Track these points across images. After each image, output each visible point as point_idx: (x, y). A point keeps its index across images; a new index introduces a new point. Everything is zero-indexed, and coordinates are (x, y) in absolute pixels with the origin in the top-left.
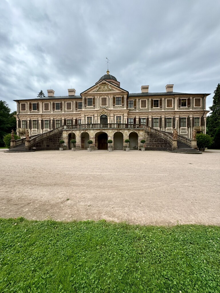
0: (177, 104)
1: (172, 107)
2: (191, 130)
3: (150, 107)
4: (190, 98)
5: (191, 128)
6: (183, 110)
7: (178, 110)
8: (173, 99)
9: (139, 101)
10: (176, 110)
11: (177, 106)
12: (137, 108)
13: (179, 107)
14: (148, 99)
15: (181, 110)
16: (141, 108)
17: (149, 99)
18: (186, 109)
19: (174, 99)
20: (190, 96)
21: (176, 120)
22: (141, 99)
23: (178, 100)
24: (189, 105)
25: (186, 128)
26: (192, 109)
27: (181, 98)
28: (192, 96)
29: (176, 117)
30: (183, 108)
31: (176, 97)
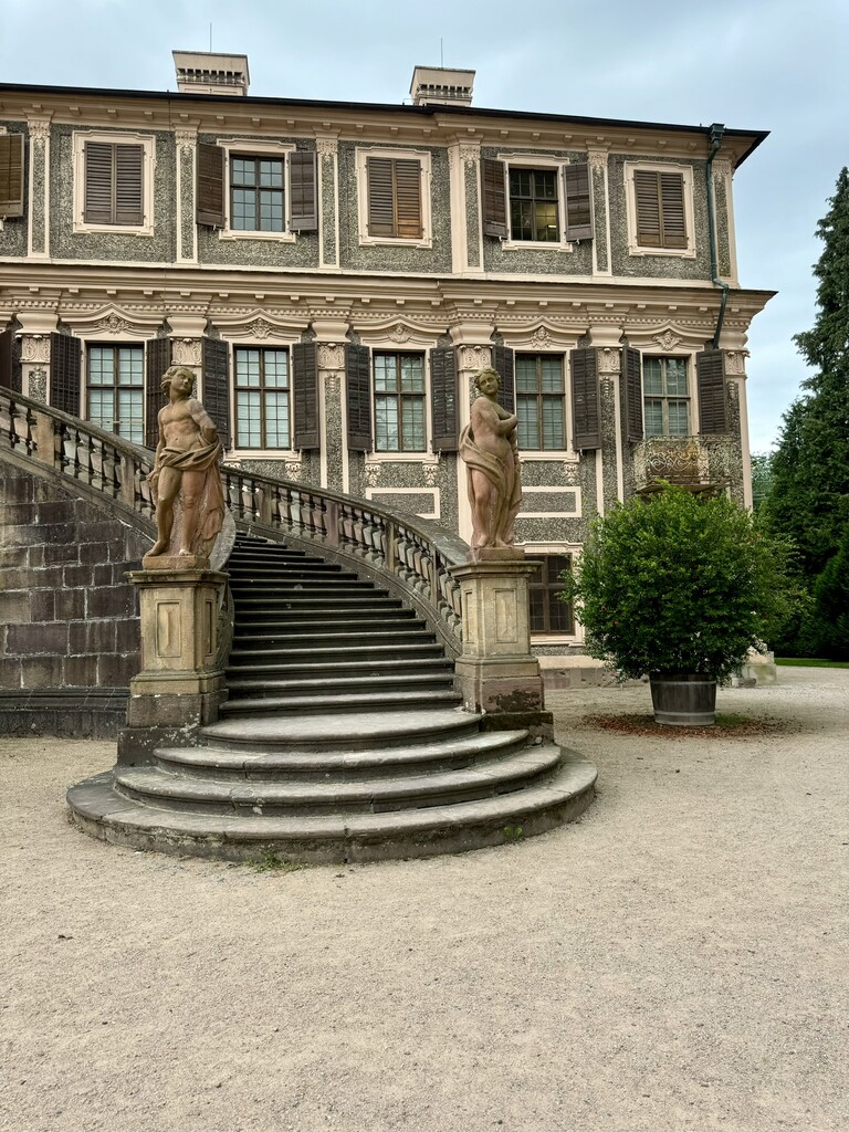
0: (470, 206)
1: (426, 241)
2: (609, 475)
3: (187, 227)
4: (585, 157)
5: (609, 462)
6: (531, 269)
7: (478, 273)
8: (426, 161)
9: (59, 155)
10: (461, 268)
11: (471, 234)
12: (38, 222)
13: (492, 240)
14: (166, 141)
15: (513, 270)
16: (81, 226)
17: (179, 131)
18: (560, 271)
19: (439, 156)
20: (588, 143)
21: (463, 371)
22: (87, 128)
23: (474, 166)
24: (580, 233)
25: (566, 461)
26: (616, 272)
27: (499, 150)
28: (609, 144)
29: (468, 340)
30: (524, 250)
31: (458, 139)
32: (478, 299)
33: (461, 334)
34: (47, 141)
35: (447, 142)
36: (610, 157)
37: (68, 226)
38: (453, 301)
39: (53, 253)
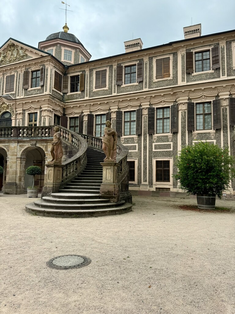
0: (183, 66)
1: (171, 78)
2: (225, 136)
3: (115, 86)
4: (218, 44)
5: (225, 132)
6: (200, 80)
7: (185, 83)
8: (171, 57)
9: (91, 75)
10: (180, 83)
11: (183, 73)
12: (87, 91)
13: (189, 74)
14: (111, 67)
15: (195, 81)
16: (95, 90)
17: (114, 64)
18: (209, 78)
19: (175, 54)
20: (219, 40)
21: (179, 110)
22: (96, 68)
23: (184, 55)
24: (216, 66)
25: (211, 132)
26: (228, 76)
27: (192, 49)
28: (226, 38)
29: (181, 102)
30: (199, 75)
31: (179, 49)
32: (183, 91)
33: (179, 100)
34: (89, 73)
35: (177, 50)
36: (227, 42)
37: (92, 90)
38: (176, 92)
39: (89, 97)
